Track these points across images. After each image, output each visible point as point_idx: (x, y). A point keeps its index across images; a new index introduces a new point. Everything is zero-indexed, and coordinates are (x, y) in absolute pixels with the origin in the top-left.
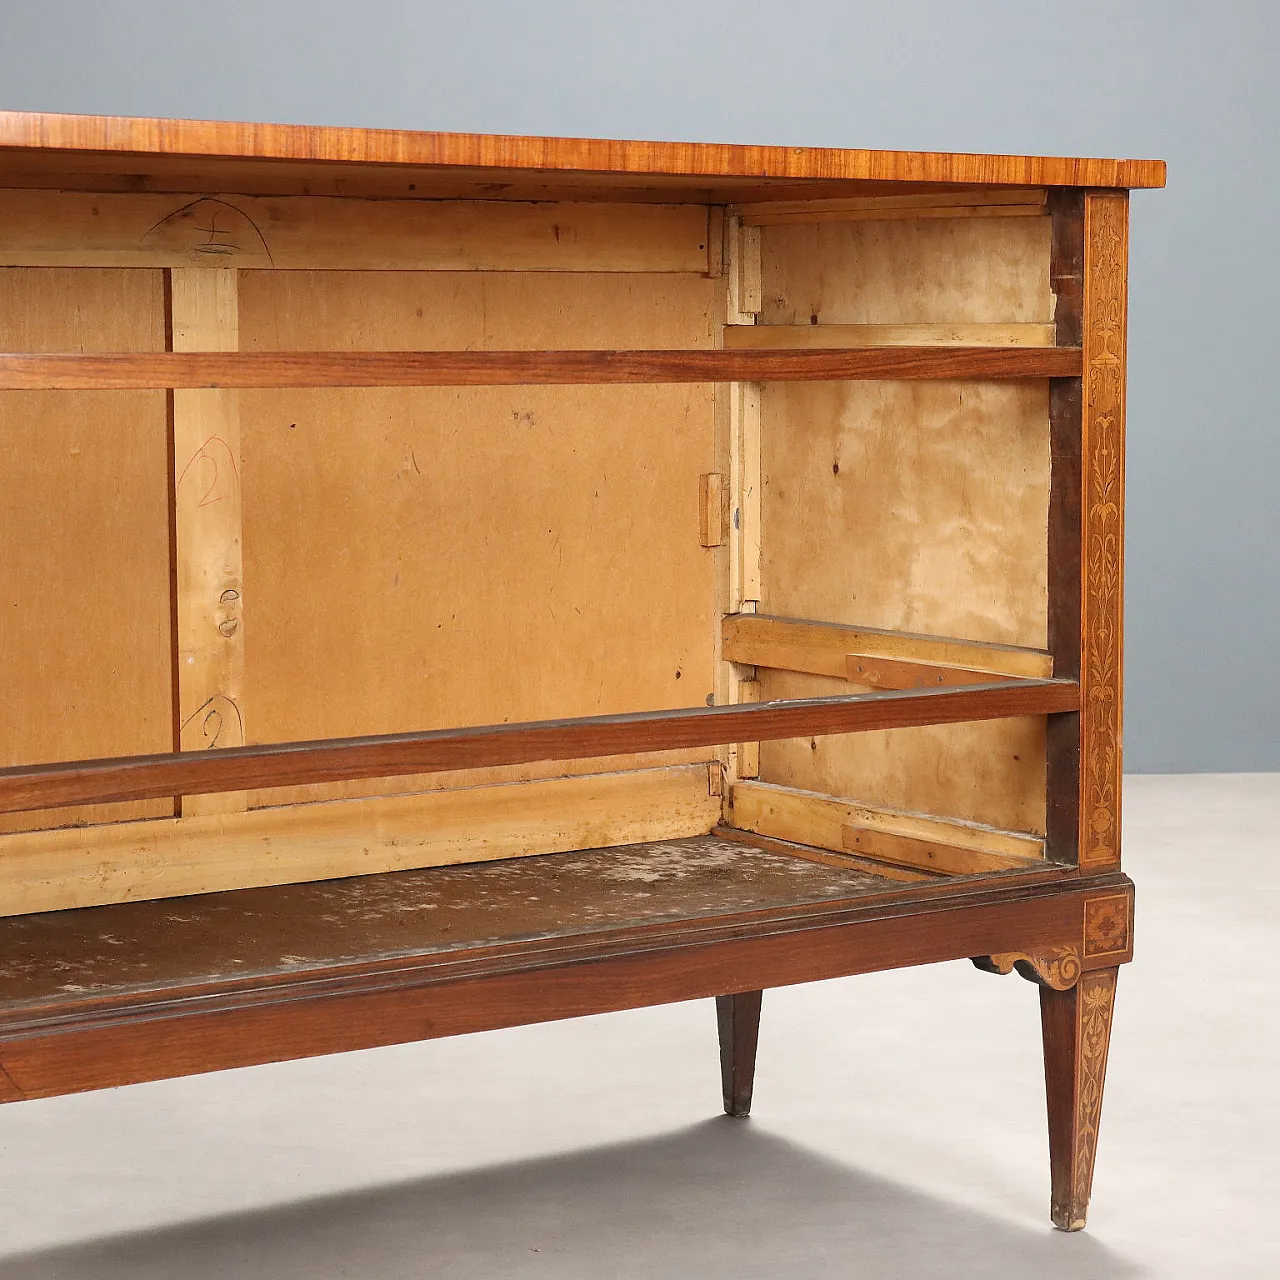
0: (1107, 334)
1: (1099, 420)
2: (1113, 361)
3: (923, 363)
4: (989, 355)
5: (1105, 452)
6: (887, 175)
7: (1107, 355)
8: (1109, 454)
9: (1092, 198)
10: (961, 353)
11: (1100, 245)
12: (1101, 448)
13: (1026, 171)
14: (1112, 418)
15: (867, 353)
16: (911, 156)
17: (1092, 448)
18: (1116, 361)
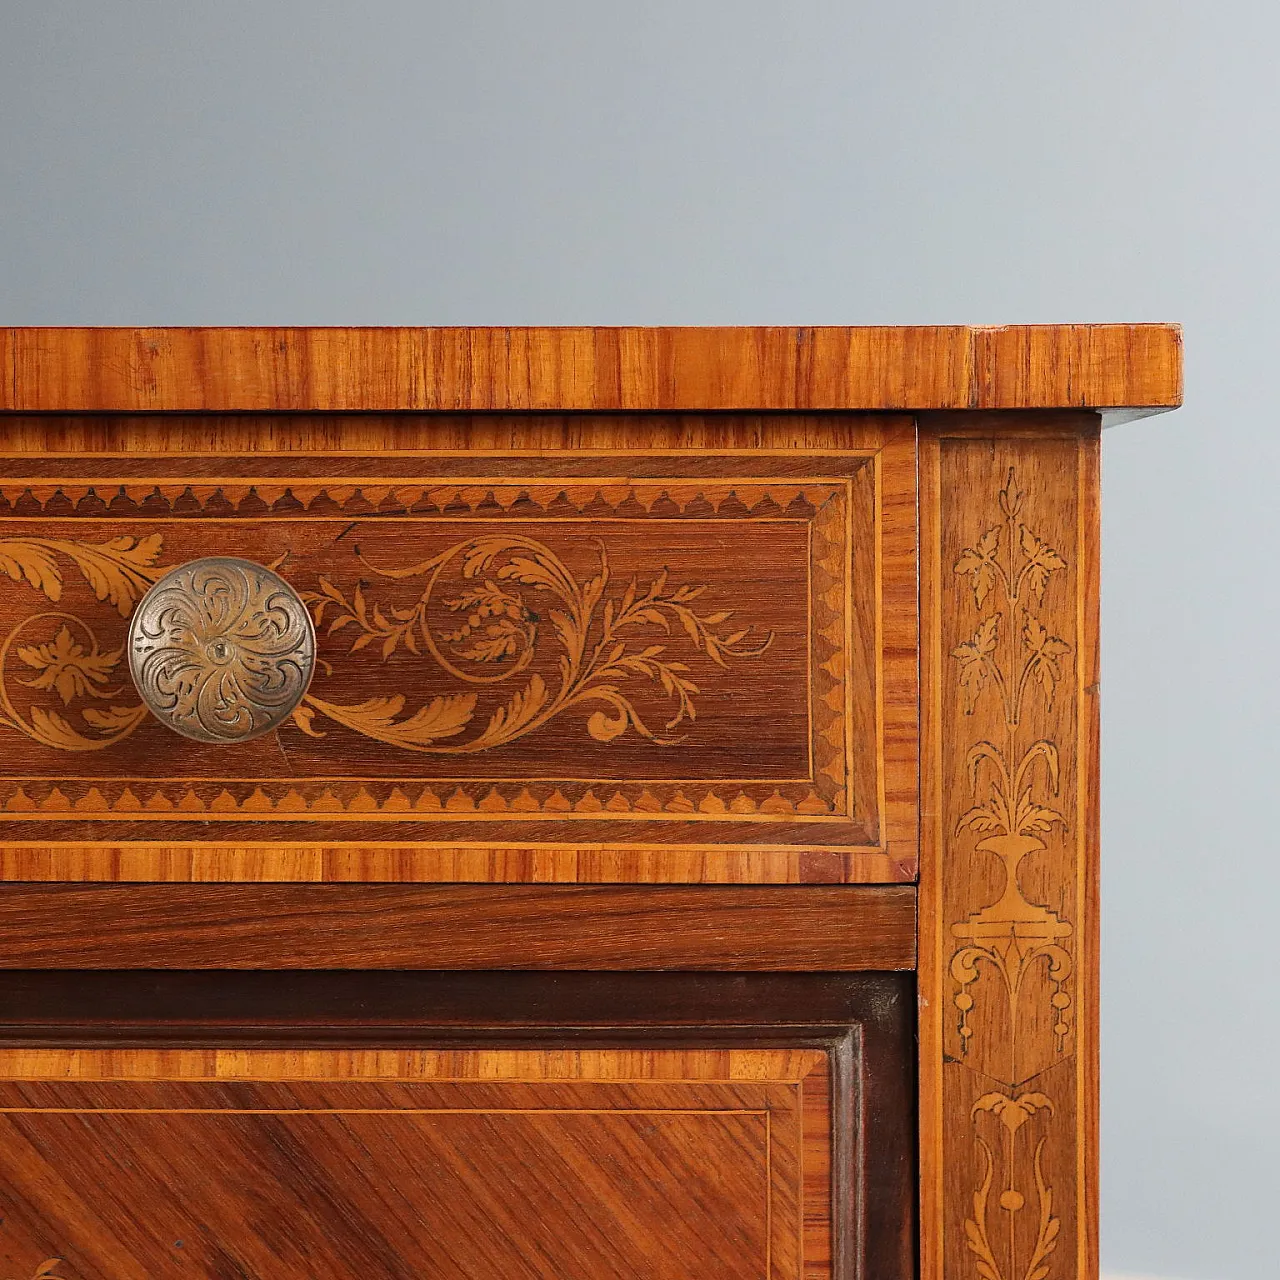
0: (1014, 848)
1: (988, 1102)
2: (1039, 930)
3: (289, 925)
4: (543, 905)
5: (1012, 1200)
6: (64, 394)
7: (1015, 907)
8: (1030, 1208)
9: (945, 450)
10: (433, 898)
11: (982, 581)
12: (997, 1190)
13: (600, 372)
14: (1038, 1099)
15: (82, 896)
16: (147, 343)
17: (962, 1188)
18: (1054, 928)
